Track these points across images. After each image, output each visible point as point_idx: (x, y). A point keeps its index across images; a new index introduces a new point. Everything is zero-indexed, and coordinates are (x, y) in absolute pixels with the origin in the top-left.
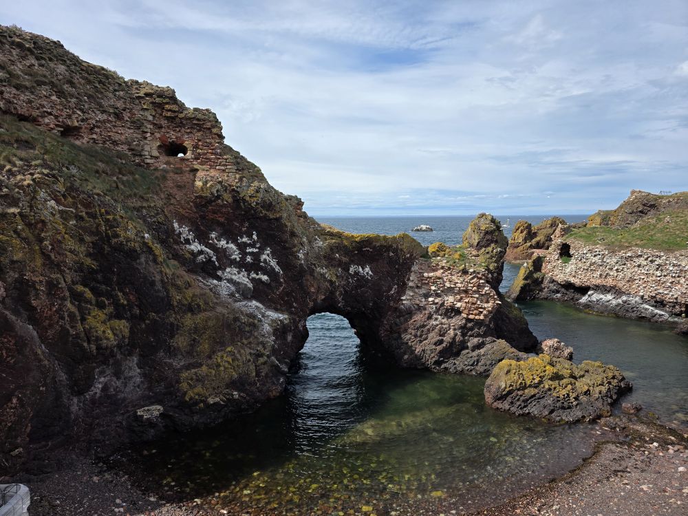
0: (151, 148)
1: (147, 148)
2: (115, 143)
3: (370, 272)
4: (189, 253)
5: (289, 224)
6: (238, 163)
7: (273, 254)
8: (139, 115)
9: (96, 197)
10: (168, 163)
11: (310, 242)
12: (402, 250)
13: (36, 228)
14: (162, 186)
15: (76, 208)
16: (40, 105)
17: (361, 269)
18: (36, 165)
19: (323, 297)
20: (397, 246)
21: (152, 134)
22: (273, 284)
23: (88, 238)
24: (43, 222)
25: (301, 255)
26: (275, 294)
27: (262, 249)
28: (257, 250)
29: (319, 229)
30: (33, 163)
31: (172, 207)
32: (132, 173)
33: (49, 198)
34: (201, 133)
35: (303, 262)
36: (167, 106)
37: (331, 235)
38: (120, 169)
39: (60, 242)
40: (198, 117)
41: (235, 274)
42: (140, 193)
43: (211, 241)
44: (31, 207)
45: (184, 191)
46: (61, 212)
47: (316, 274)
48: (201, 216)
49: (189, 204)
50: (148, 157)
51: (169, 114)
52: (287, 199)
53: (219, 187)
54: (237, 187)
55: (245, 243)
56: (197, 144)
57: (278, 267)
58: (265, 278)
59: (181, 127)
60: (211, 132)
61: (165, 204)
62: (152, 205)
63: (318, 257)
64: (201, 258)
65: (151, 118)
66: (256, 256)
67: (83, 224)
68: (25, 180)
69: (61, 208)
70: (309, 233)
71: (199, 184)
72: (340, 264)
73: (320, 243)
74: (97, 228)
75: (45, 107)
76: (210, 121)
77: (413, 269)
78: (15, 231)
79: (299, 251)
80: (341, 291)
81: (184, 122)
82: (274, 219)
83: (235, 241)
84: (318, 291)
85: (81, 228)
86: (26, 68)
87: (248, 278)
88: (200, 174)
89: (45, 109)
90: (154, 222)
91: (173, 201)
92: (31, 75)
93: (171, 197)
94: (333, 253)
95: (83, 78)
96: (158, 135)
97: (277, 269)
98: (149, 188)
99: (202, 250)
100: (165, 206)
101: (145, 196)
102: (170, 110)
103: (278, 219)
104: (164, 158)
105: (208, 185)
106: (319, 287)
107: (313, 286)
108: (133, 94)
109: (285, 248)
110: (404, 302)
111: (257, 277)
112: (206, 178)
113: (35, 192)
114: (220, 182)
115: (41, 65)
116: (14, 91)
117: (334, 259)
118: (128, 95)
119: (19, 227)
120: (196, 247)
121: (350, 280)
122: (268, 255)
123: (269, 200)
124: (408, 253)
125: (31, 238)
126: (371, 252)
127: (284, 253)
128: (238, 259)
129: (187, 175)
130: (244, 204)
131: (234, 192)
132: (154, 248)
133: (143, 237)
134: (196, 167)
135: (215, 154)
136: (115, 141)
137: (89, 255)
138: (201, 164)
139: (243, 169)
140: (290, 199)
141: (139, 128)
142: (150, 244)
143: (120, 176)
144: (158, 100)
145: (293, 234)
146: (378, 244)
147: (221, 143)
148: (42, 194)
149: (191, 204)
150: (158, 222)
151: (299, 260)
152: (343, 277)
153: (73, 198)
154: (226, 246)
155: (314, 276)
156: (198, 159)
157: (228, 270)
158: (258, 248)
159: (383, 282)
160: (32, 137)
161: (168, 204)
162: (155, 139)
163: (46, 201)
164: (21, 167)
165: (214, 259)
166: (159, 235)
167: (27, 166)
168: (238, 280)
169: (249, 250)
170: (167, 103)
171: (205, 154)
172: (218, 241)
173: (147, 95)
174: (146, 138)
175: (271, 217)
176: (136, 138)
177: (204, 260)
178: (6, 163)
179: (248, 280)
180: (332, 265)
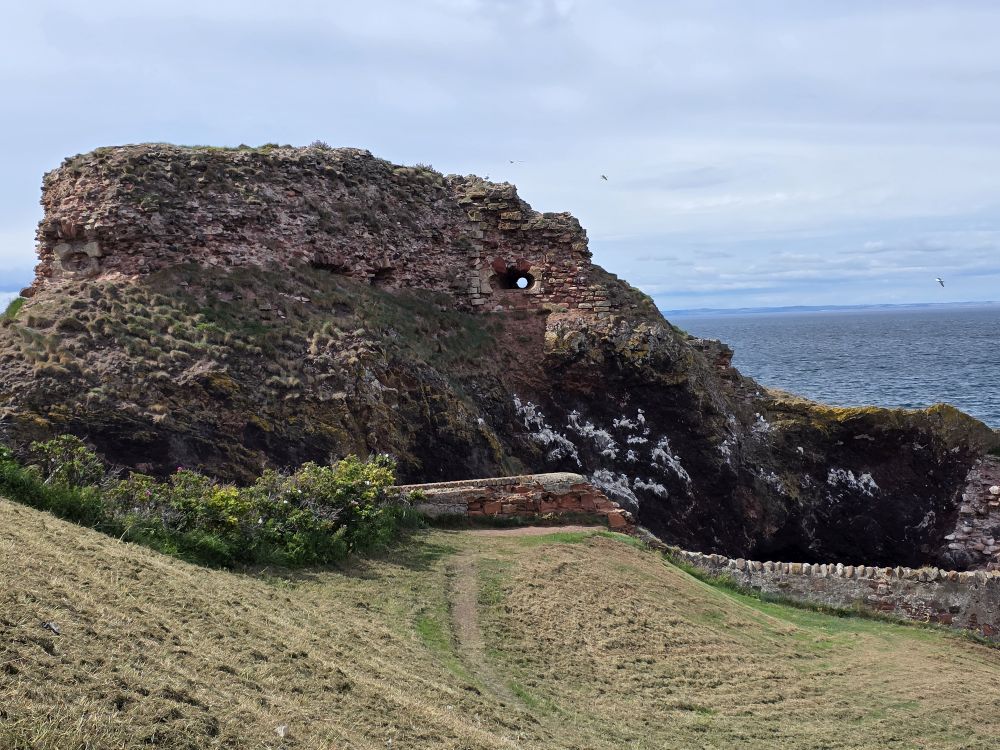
0: (481, 281)
1: (475, 282)
2: (432, 281)
3: (873, 484)
4: (537, 445)
5: (702, 393)
6: (613, 295)
7: (674, 447)
8: (463, 230)
9: (419, 369)
10: (504, 302)
11: (744, 424)
12: (938, 439)
13: (361, 416)
14: (498, 341)
15: (399, 387)
16: (351, 248)
17: (852, 477)
18: (358, 336)
19: (775, 530)
20: (929, 431)
21: (482, 258)
22: (675, 500)
23: (411, 427)
24: (369, 407)
25: (724, 449)
26: (678, 517)
27: (653, 439)
28: (645, 440)
29: (762, 399)
30: (355, 333)
31: (512, 373)
32: (456, 325)
33: (373, 377)
34: (555, 250)
35: (728, 461)
36: (505, 214)
37: (787, 410)
38: (441, 322)
39: (386, 433)
40: (550, 227)
41: (608, 481)
42: (469, 356)
43: (569, 426)
44: (356, 390)
45: (530, 347)
46: (385, 393)
47: (757, 486)
48: (554, 386)
49: (537, 368)
50: (475, 296)
51: (507, 226)
52: (700, 348)
53: (582, 337)
54: (611, 337)
55: (625, 428)
56: (549, 269)
57: (682, 470)
58: (659, 489)
59: (524, 242)
60: (570, 248)
61: (502, 370)
62: (485, 373)
63: (760, 453)
64: (555, 453)
65: (480, 235)
66: (643, 451)
67: (406, 408)
68: (350, 357)
69: (385, 388)
70: (744, 407)
71: (551, 335)
72: (807, 466)
73: (764, 425)
74: (421, 412)
75: (356, 250)
76: (569, 232)
77: (969, 478)
78: (343, 422)
79: (720, 442)
80: (811, 521)
81: (530, 235)
82: (674, 386)
83: (608, 426)
84: (764, 518)
85: (404, 413)
86: (336, 202)
87: (631, 488)
88: (552, 319)
89: (357, 253)
90: (488, 398)
91: (513, 364)
92: (342, 210)
93: (510, 359)
94: (793, 445)
95: (394, 193)
96: (490, 259)
97: (681, 473)
98: (479, 347)
99: (555, 441)
100: (502, 373)
101: (476, 360)
102: (509, 220)
103: (682, 387)
104: (499, 294)
105: (566, 337)
106: (765, 510)
107: (753, 507)
108: (455, 200)
109: (694, 436)
110: (951, 546)
111: (647, 487)
112: (562, 325)
113: (360, 370)
114: (584, 331)
115: (352, 194)
116: (325, 236)
117: (797, 456)
118: (449, 204)
119: (347, 416)
120: (546, 435)
121: (829, 497)
122: (665, 449)
123: (665, 354)
124: (955, 445)
125: (357, 429)
126: (873, 443)
127: (695, 446)
128: (613, 456)
129: (534, 321)
130: (622, 362)
131: (607, 345)
132: (491, 439)
133: (476, 423)
134: (545, 306)
135: (578, 284)
136: (433, 279)
137: (412, 449)
138: (556, 300)
139: (622, 305)
140: (707, 347)
141: (463, 253)
142: (486, 433)
143: (442, 332)
144: (491, 206)
145: (709, 411)
146: (885, 427)
147: (587, 265)
148: (367, 373)
149: (540, 368)
150: (494, 399)
151: (721, 457)
152: (814, 493)
153: (396, 374)
154: (594, 433)
155: (753, 488)
156: (551, 293)
157: (597, 474)
158: (647, 437)
159: (902, 504)
160: (350, 297)
161: (506, 370)
162: (486, 265)
163: (371, 381)
164: (344, 340)
165: (575, 455)
166: (493, 418)
167: (349, 337)
168: (613, 491)
169: (632, 440)
170: (504, 210)
171: (561, 285)
172: (580, 425)
173: (475, 198)
174: (473, 267)
175: (669, 382)
176: (460, 268)
177: (560, 457)
178: (329, 336)
179: (629, 491)
180: (790, 469)
